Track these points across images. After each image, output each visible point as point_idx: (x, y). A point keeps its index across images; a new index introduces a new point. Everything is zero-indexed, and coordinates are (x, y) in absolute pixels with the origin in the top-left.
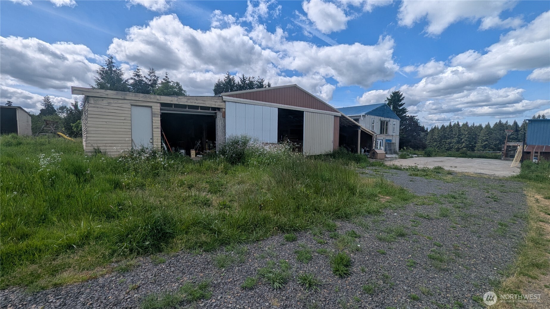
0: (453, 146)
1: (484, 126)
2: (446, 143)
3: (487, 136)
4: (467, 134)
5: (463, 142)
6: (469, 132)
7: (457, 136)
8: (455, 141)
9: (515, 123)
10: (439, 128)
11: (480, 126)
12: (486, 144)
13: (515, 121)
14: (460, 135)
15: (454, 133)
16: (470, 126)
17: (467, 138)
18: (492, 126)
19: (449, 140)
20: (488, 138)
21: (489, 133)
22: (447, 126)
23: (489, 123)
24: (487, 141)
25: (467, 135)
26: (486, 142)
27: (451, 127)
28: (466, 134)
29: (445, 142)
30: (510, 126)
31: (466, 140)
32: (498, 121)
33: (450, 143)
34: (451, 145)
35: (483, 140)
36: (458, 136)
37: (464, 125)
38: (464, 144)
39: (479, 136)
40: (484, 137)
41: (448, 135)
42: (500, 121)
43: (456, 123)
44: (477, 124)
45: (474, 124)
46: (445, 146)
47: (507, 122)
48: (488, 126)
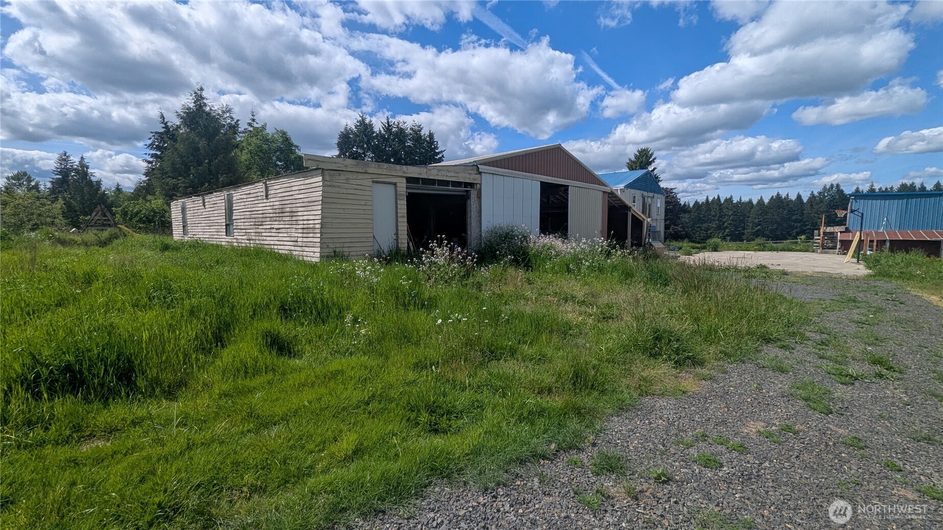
0: (711, 233)
1: (755, 202)
2: (701, 230)
3: (760, 217)
4: (732, 214)
5: (727, 227)
6: (734, 212)
7: (717, 218)
8: (714, 226)
9: (799, 197)
10: (691, 205)
11: (750, 202)
12: (759, 230)
13: (799, 194)
14: (720, 217)
15: (713, 213)
16: (735, 201)
17: (732, 220)
18: (766, 201)
19: (705, 225)
20: (761, 221)
21: (762, 213)
22: (703, 203)
23: (761, 197)
24: (760, 225)
25: (732, 217)
26: (759, 227)
27: (709, 205)
28: (730, 214)
29: (700, 227)
30: (792, 201)
31: (730, 224)
32: (775, 194)
33: (707, 230)
34: (709, 232)
35: (755, 223)
36: (719, 217)
37: (726, 200)
38: (727, 231)
39: (748, 217)
40: (755, 218)
41: (704, 217)
42: (778, 194)
43: (716, 198)
44: (745, 199)
45: (740, 200)
46: (700, 234)
47: (788, 195)
48: (761, 202)
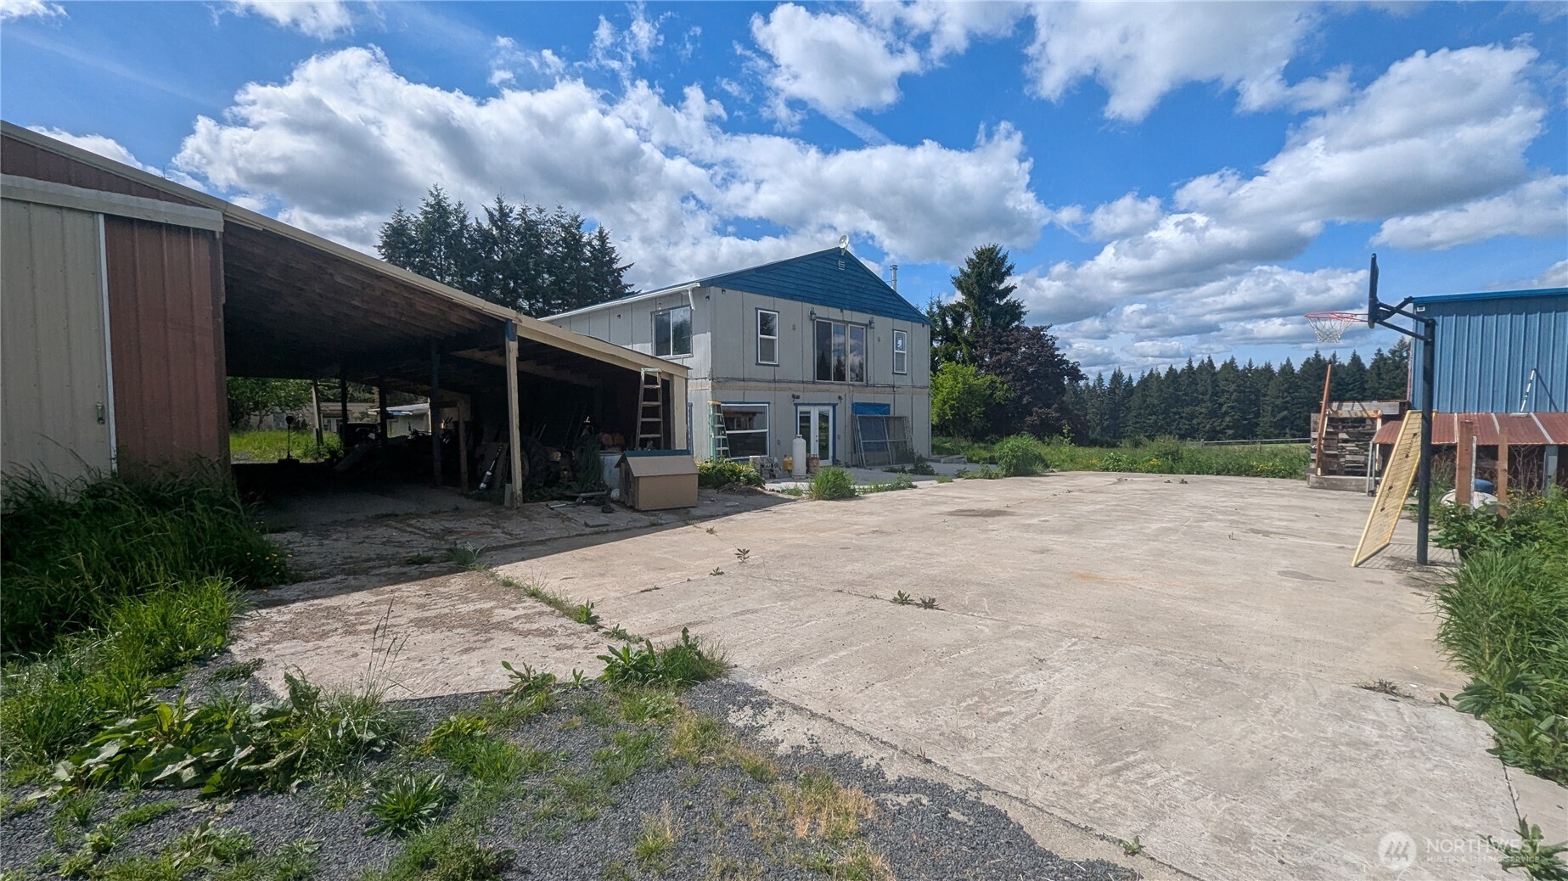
0: (1199, 424)
1: (1276, 368)
2: (1181, 418)
3: (1286, 394)
4: (1235, 390)
5: (1226, 413)
6: (1238, 386)
7: (1208, 396)
8: (1203, 410)
9: (1356, 360)
10: (1163, 375)
11: (1268, 369)
12: (1283, 419)
13: (1354, 354)
14: (1215, 394)
15: (1200, 388)
16: (1240, 368)
17: (1236, 401)
18: (1297, 367)
19: (1188, 410)
20: (1287, 402)
21: (1290, 388)
22: (1183, 370)
23: (1288, 360)
24: (1286, 409)
25: (1234, 394)
26: (1286, 412)
27: (1194, 373)
28: (1231, 390)
29: (1179, 414)
30: (1343, 366)
31: (1232, 407)
32: (1312, 355)
33: (1192, 416)
34: (1195, 421)
35: (1277, 406)
36: (1212, 395)
37: (1225, 366)
38: (1228, 419)
39: (1265, 395)
40: (1278, 397)
41: (1186, 394)
42: (1317, 355)
43: (1206, 361)
44: (1259, 364)
45: (1250, 365)
46: (1178, 424)
47: (1334, 356)
48: (1287, 369)
